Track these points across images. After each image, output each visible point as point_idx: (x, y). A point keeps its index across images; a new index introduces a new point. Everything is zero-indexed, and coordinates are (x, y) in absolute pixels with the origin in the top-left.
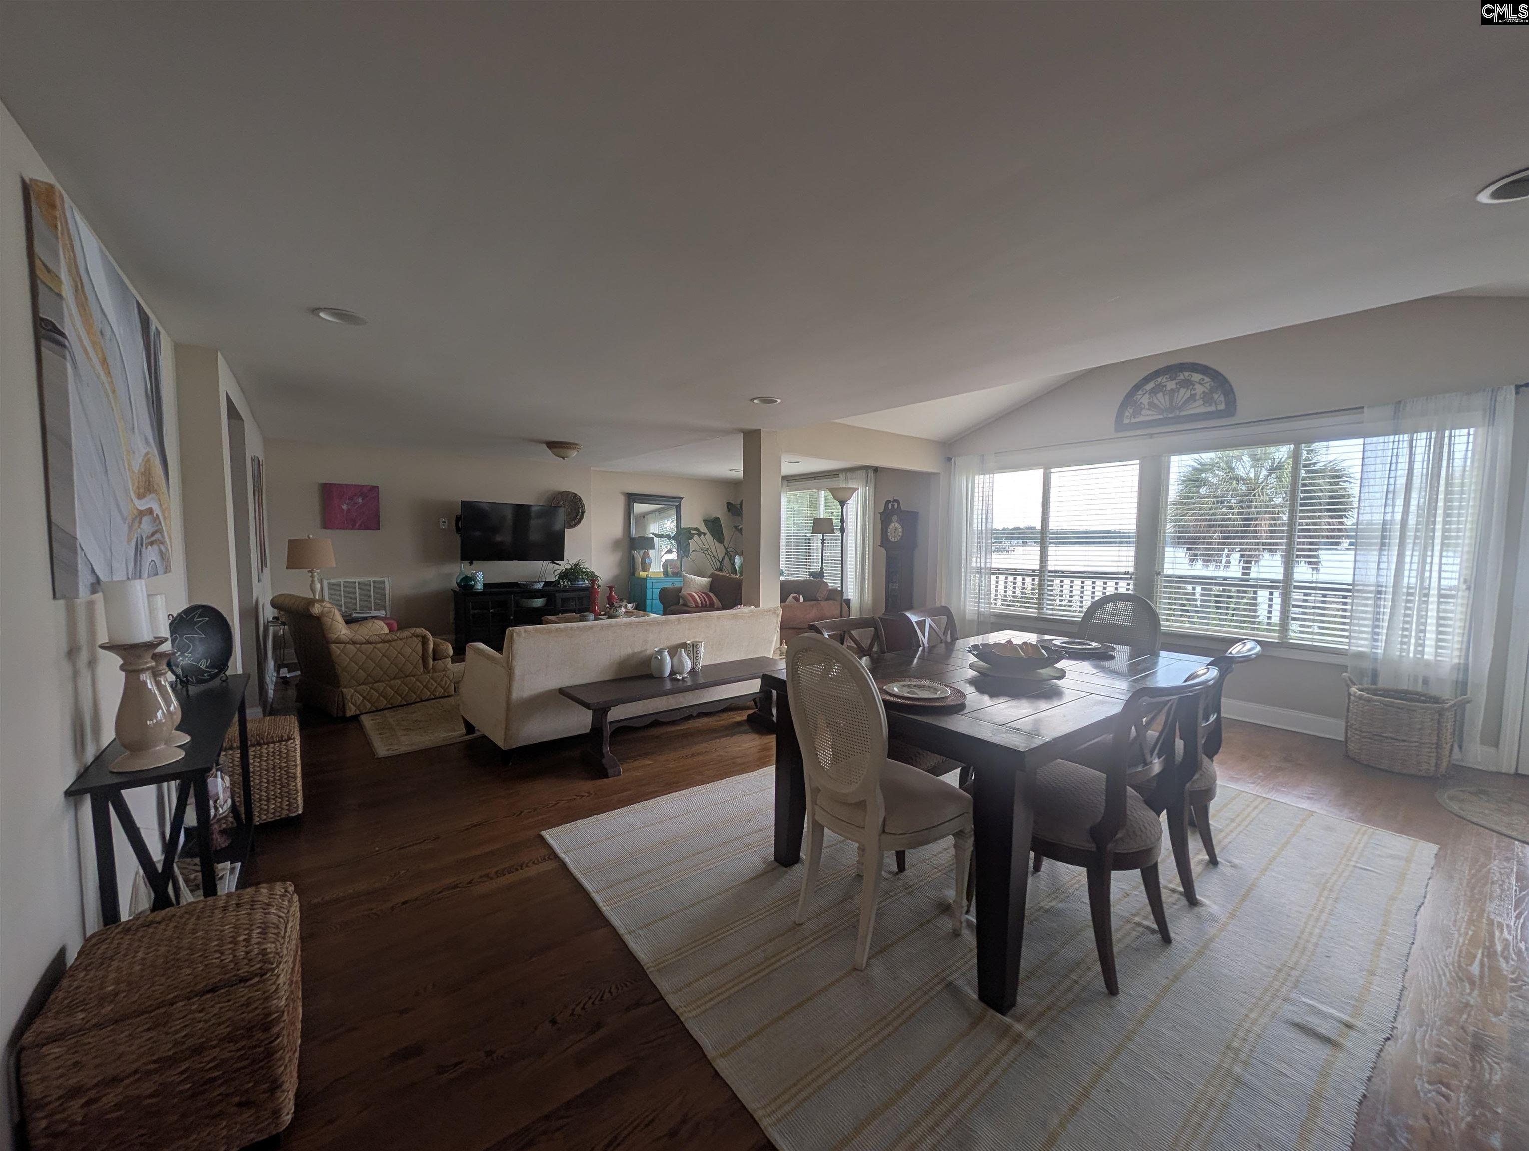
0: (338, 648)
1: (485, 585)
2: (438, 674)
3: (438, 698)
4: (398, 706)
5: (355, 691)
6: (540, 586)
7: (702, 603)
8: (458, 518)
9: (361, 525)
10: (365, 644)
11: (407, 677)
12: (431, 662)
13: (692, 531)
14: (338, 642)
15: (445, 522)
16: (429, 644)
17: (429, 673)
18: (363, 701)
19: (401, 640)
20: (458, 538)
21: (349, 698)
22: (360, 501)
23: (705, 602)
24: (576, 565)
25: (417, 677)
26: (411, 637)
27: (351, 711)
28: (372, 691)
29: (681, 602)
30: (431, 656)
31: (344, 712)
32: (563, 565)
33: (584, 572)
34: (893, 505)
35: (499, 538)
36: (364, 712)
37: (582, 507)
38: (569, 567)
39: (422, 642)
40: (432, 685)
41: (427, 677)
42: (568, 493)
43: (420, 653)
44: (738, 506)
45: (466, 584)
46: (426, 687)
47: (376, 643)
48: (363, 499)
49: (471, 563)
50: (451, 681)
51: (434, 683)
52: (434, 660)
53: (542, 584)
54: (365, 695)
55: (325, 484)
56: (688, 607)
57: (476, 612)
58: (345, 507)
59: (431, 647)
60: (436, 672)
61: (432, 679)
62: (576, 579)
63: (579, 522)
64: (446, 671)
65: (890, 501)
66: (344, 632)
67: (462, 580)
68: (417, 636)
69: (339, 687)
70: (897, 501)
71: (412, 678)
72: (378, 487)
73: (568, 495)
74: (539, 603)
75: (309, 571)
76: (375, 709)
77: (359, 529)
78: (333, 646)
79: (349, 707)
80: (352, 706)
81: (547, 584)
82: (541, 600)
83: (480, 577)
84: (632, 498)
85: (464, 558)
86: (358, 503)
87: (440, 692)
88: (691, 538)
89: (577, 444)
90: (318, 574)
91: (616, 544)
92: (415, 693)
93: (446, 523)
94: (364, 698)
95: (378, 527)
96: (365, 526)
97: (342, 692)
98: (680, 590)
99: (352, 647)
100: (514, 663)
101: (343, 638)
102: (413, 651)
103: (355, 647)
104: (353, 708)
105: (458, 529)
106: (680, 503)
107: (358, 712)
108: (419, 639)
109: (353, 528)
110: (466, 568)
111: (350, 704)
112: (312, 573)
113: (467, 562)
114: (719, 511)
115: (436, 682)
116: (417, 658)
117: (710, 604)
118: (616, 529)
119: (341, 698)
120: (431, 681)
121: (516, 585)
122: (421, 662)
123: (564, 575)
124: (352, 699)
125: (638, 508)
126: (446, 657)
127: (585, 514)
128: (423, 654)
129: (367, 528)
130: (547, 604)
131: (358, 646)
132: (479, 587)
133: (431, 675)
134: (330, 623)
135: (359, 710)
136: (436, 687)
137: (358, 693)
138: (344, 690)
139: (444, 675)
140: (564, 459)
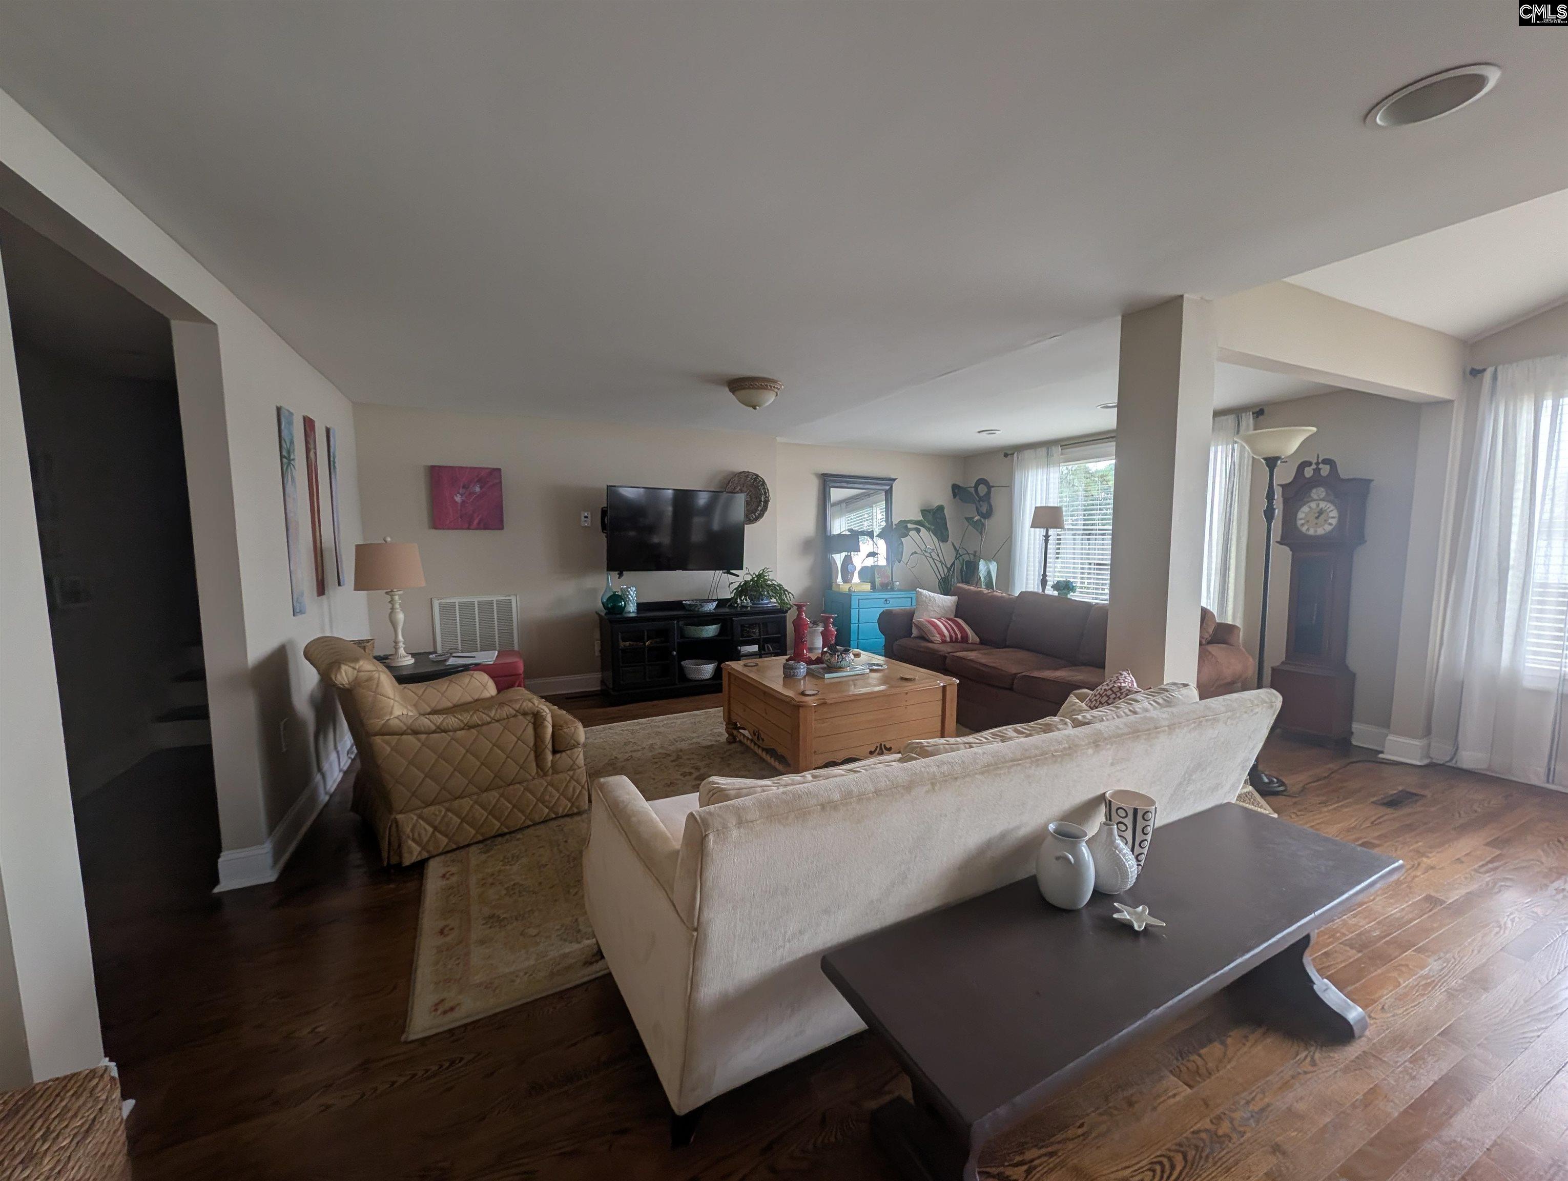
0: (388, 743)
1: (641, 606)
2: (561, 776)
3: (563, 817)
4: (495, 837)
5: (420, 817)
6: (711, 607)
7: (951, 637)
8: (604, 512)
9: (479, 523)
10: (434, 732)
11: (509, 785)
12: (549, 757)
13: (910, 526)
14: (387, 732)
15: (586, 517)
16: (545, 727)
17: (545, 774)
18: (433, 833)
19: (497, 721)
20: (603, 539)
21: (408, 830)
22: (477, 489)
23: (956, 634)
24: (760, 576)
25: (525, 784)
26: (515, 716)
27: (412, 853)
28: (450, 814)
29: (915, 632)
30: (550, 746)
31: (400, 856)
32: (743, 576)
33: (769, 586)
34: (1317, 470)
35: (656, 540)
36: (435, 853)
37: (765, 493)
38: (748, 578)
39: (534, 724)
40: (551, 796)
41: (541, 784)
42: (746, 474)
43: (531, 743)
44: (972, 490)
45: (614, 604)
46: (541, 800)
47: (455, 731)
48: (481, 488)
49: (621, 575)
50: (583, 787)
51: (554, 791)
52: (555, 752)
53: (715, 604)
54: (437, 823)
55: (433, 467)
56: (932, 642)
57: (627, 643)
58: (458, 499)
59: (550, 730)
60: (557, 773)
61: (551, 784)
62: (760, 596)
63: (761, 515)
64: (575, 770)
65: (1309, 464)
66: (398, 711)
67: (610, 598)
68: (525, 714)
69: (390, 812)
70: (1326, 461)
71: (518, 786)
72: (499, 470)
73: (747, 477)
74: (710, 631)
75: (387, 593)
76: (454, 847)
77: (477, 529)
78: (378, 740)
79: (409, 847)
80: (413, 845)
81: (722, 603)
82: (714, 627)
83: (632, 594)
84: (827, 481)
85: (610, 568)
86: (474, 493)
87: (565, 806)
88: (906, 535)
89: (774, 381)
90: (401, 597)
91: (807, 546)
92: (522, 812)
93: (589, 520)
94: (435, 828)
95: (502, 528)
96: (485, 525)
97: (396, 821)
98: (911, 615)
99: (411, 738)
100: (708, 914)
101: (395, 723)
102: (519, 739)
103: (419, 740)
104: (416, 848)
105: (604, 527)
106: (891, 487)
107: (425, 855)
108: (529, 718)
109: (469, 529)
110: (612, 582)
111: (410, 842)
112: (392, 596)
113: (615, 574)
114: (940, 497)
115: (557, 790)
116: (525, 751)
117: (962, 637)
118: (807, 525)
119: (394, 829)
120: (550, 788)
121: (677, 605)
122: (532, 755)
123: (743, 590)
124: (412, 830)
125: (837, 494)
126: (574, 747)
127: (770, 504)
128: (535, 744)
129: (486, 528)
130: (722, 632)
131: (423, 736)
132: (632, 608)
133: (549, 778)
134: (370, 699)
135: (428, 852)
136: (558, 798)
137: (423, 819)
138: (399, 817)
139: (572, 777)
140: (755, 408)
